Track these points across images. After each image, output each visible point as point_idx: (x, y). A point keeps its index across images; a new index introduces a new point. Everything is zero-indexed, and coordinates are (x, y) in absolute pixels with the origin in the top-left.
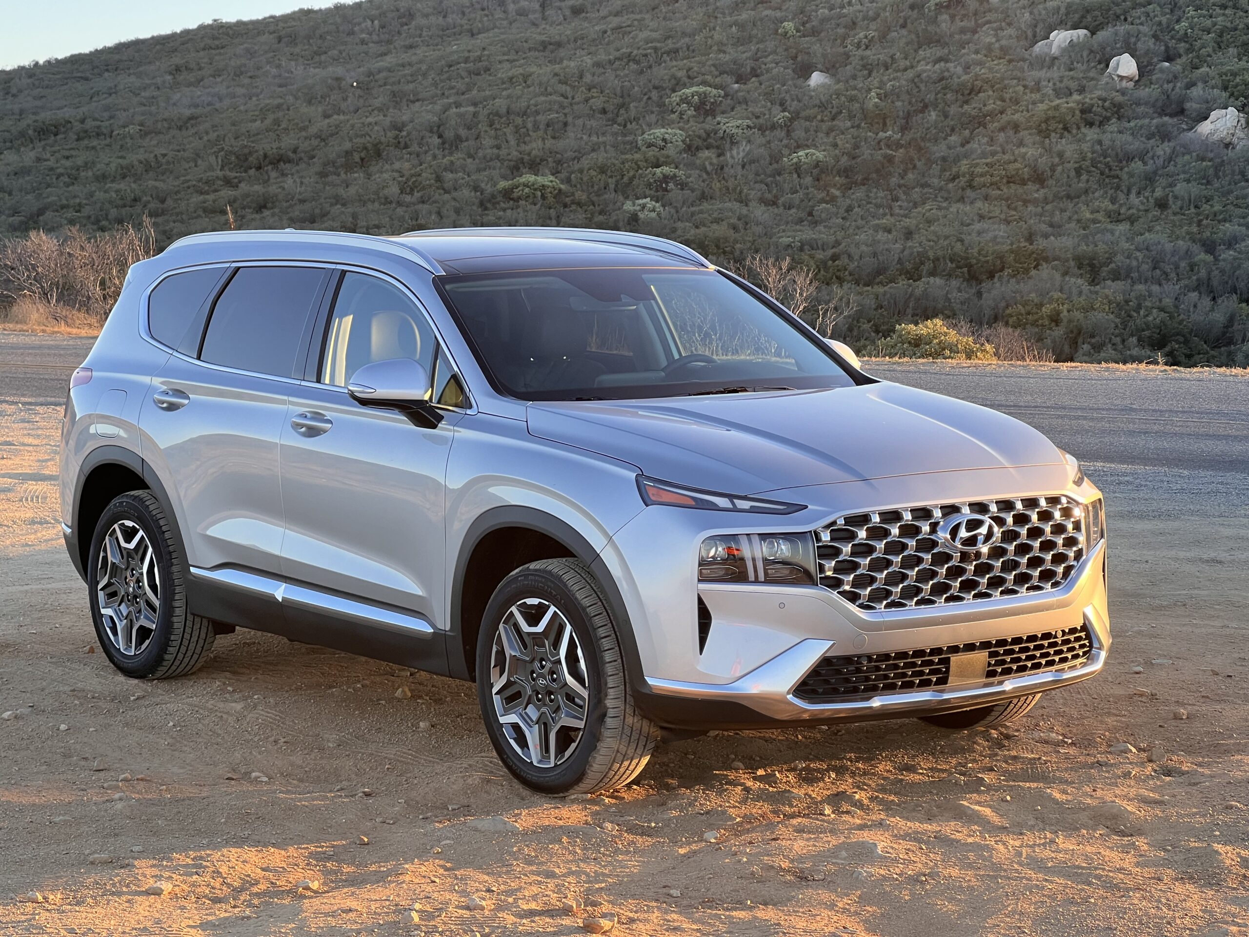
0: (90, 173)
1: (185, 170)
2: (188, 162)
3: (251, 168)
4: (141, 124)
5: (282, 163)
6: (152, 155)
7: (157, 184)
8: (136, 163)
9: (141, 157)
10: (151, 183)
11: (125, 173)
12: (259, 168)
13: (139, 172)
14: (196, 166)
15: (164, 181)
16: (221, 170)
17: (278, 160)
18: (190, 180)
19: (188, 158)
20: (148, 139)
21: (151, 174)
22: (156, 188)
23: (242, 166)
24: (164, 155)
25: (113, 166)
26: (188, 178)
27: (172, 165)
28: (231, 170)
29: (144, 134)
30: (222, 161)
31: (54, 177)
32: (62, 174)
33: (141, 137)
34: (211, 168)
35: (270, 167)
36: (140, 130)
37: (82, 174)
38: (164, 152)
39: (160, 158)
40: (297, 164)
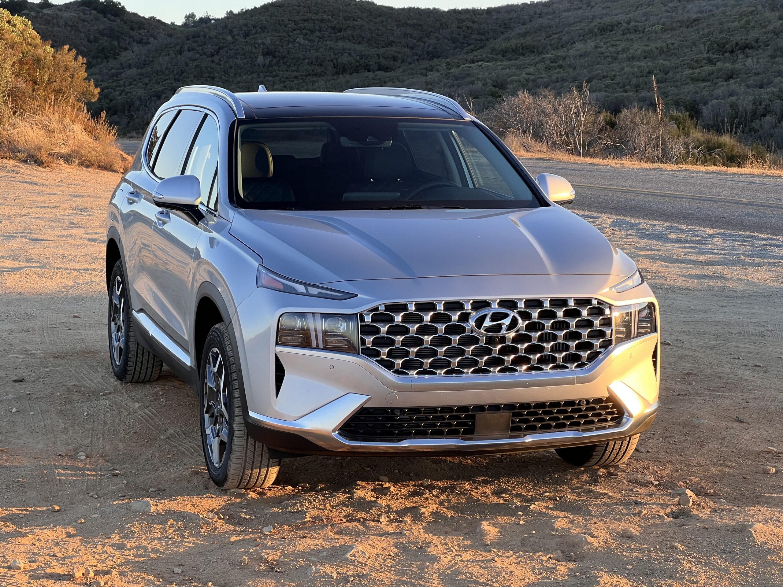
0: (625, 56)
1: (685, 53)
2: (687, 48)
3: (726, 52)
4: (663, 24)
5: (747, 49)
6: (665, 44)
7: (665, 62)
8: (654, 49)
9: (658, 45)
10: (661, 61)
11: (646, 55)
12: (732, 52)
13: (655, 55)
14: (691, 51)
15: (669, 60)
16: (707, 54)
19: (688, 45)
20: (665, 34)
21: (663, 56)
22: (663, 65)
23: (721, 51)
24: (673, 44)
26: (685, 58)
27: (677, 51)
28: (713, 53)
29: (664, 30)
30: (708, 47)
31: (603, 58)
32: (608, 57)
33: (662, 32)
34: (701, 52)
35: (739, 52)
36: (662, 28)
37: (620, 56)
38: (673, 42)
39: (670, 46)
40: (757, 50)
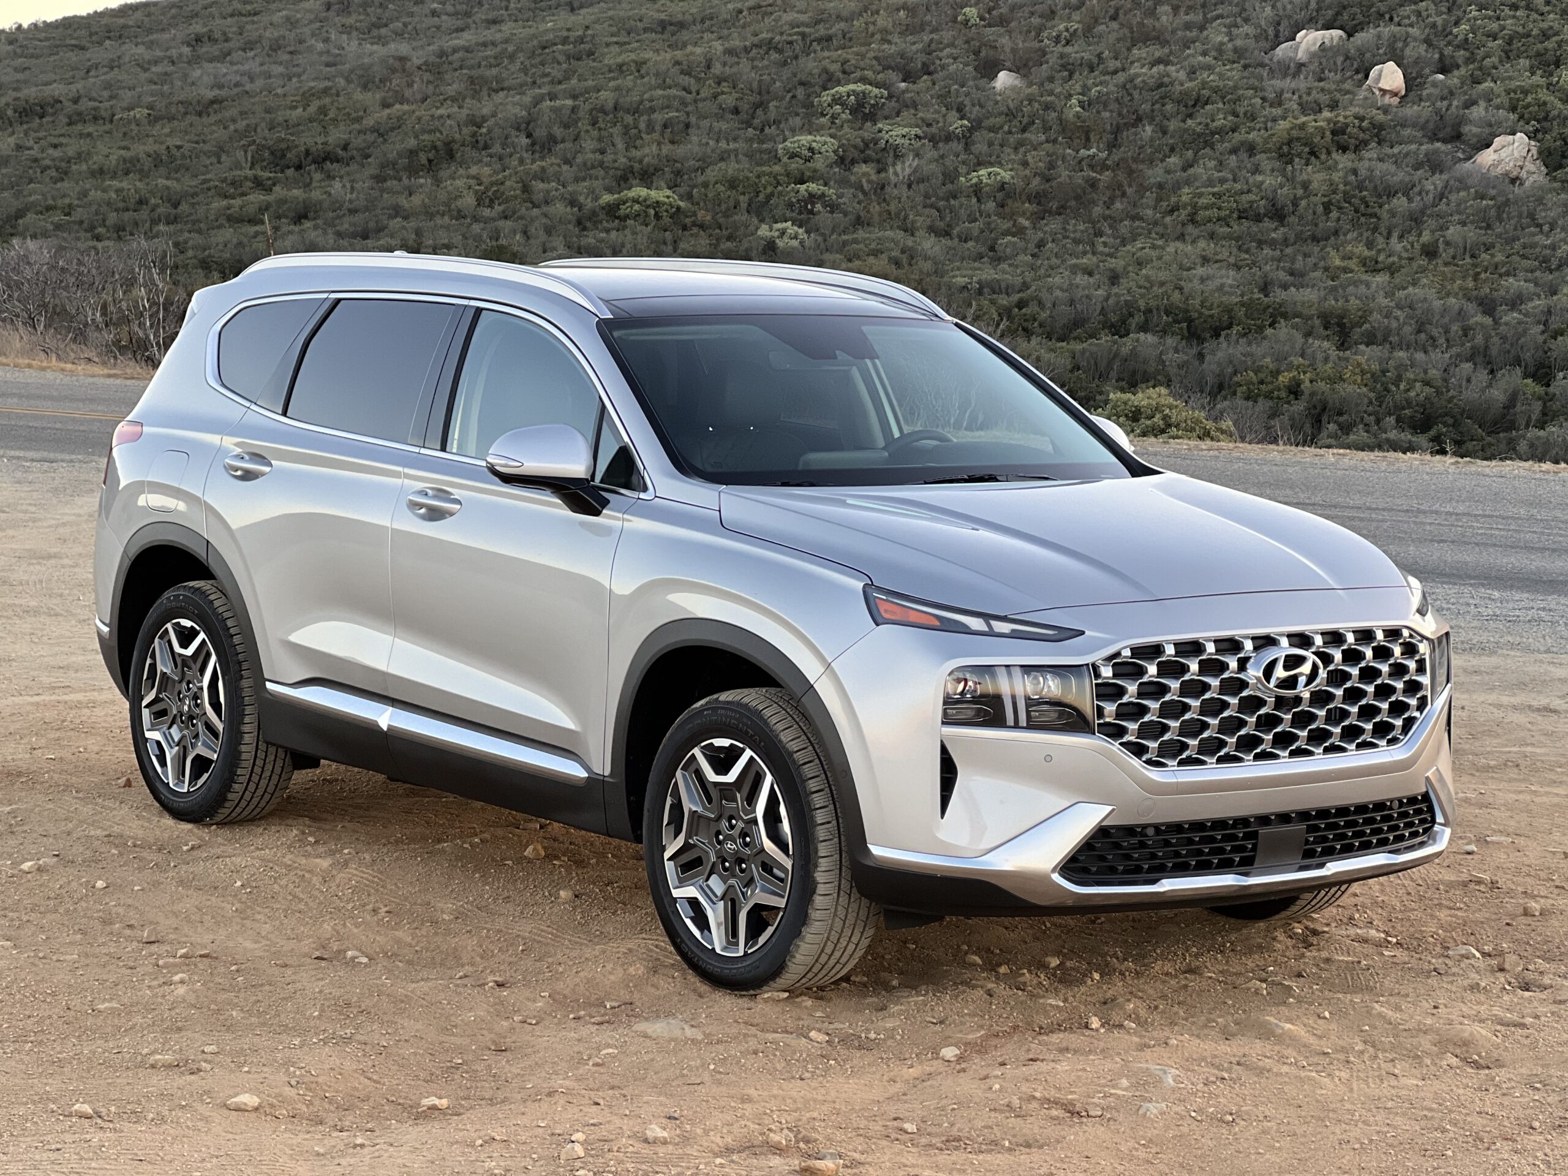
0: (84, 167)
1: (205, 166)
2: (209, 157)
3: (289, 168)
4: (150, 107)
5: (328, 163)
6: (164, 147)
7: (169, 183)
8: (142, 156)
9: (150, 148)
10: (162, 182)
11: (129, 167)
12: (299, 167)
13: (146, 168)
14: (219, 162)
15: (178, 180)
16: (251, 169)
17: (324, 159)
18: (210, 180)
19: (210, 152)
20: (158, 127)
21: (162, 170)
22: (168, 188)
23: (277, 165)
24: (179, 147)
25: (113, 158)
26: (208, 176)
27: (188, 160)
28: (263, 169)
29: (153, 120)
30: (253, 157)
31: (39, 170)
32: (48, 167)
33: (149, 122)
34: (238, 166)
35: (313, 167)
36: (149, 115)
37: (74, 167)
38: (179, 143)
39: (174, 151)
40: (348, 165)
